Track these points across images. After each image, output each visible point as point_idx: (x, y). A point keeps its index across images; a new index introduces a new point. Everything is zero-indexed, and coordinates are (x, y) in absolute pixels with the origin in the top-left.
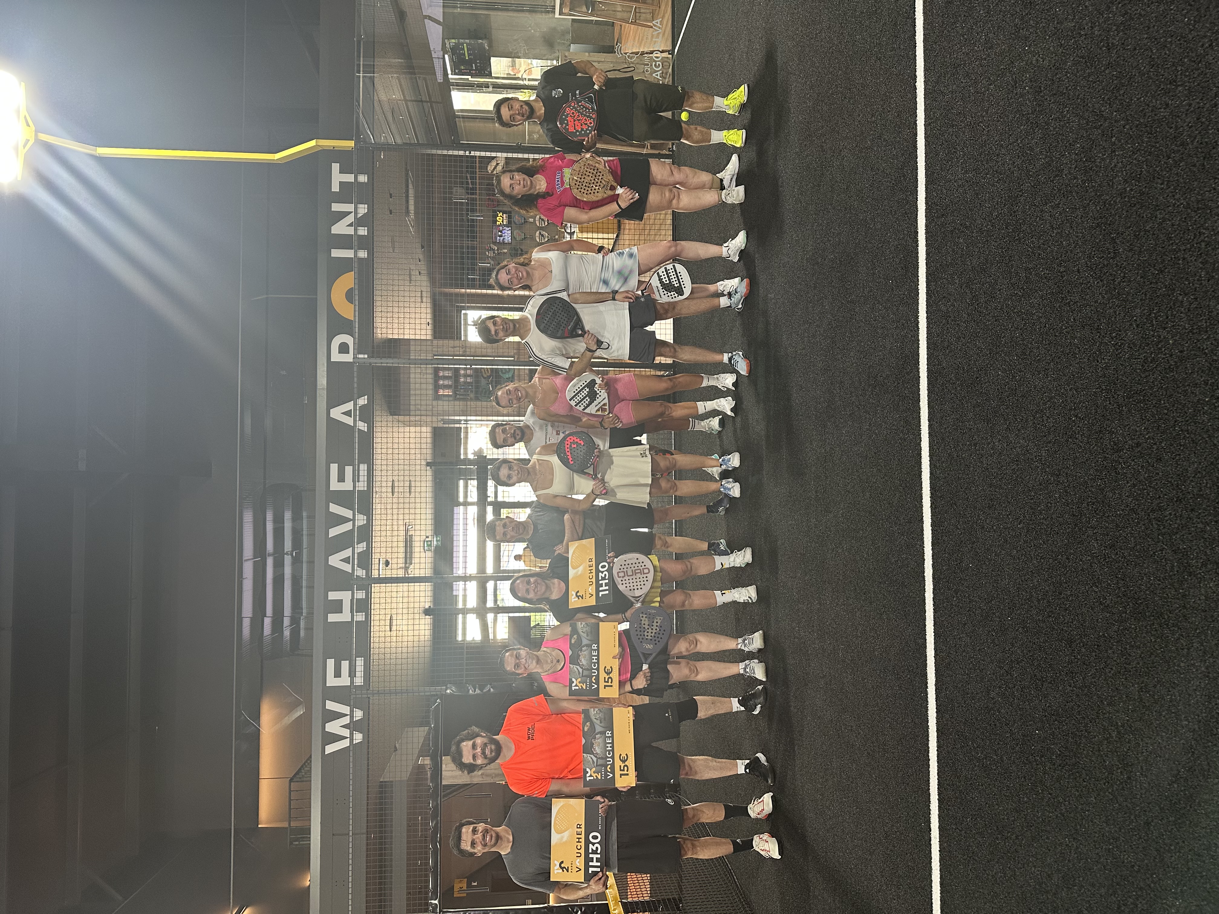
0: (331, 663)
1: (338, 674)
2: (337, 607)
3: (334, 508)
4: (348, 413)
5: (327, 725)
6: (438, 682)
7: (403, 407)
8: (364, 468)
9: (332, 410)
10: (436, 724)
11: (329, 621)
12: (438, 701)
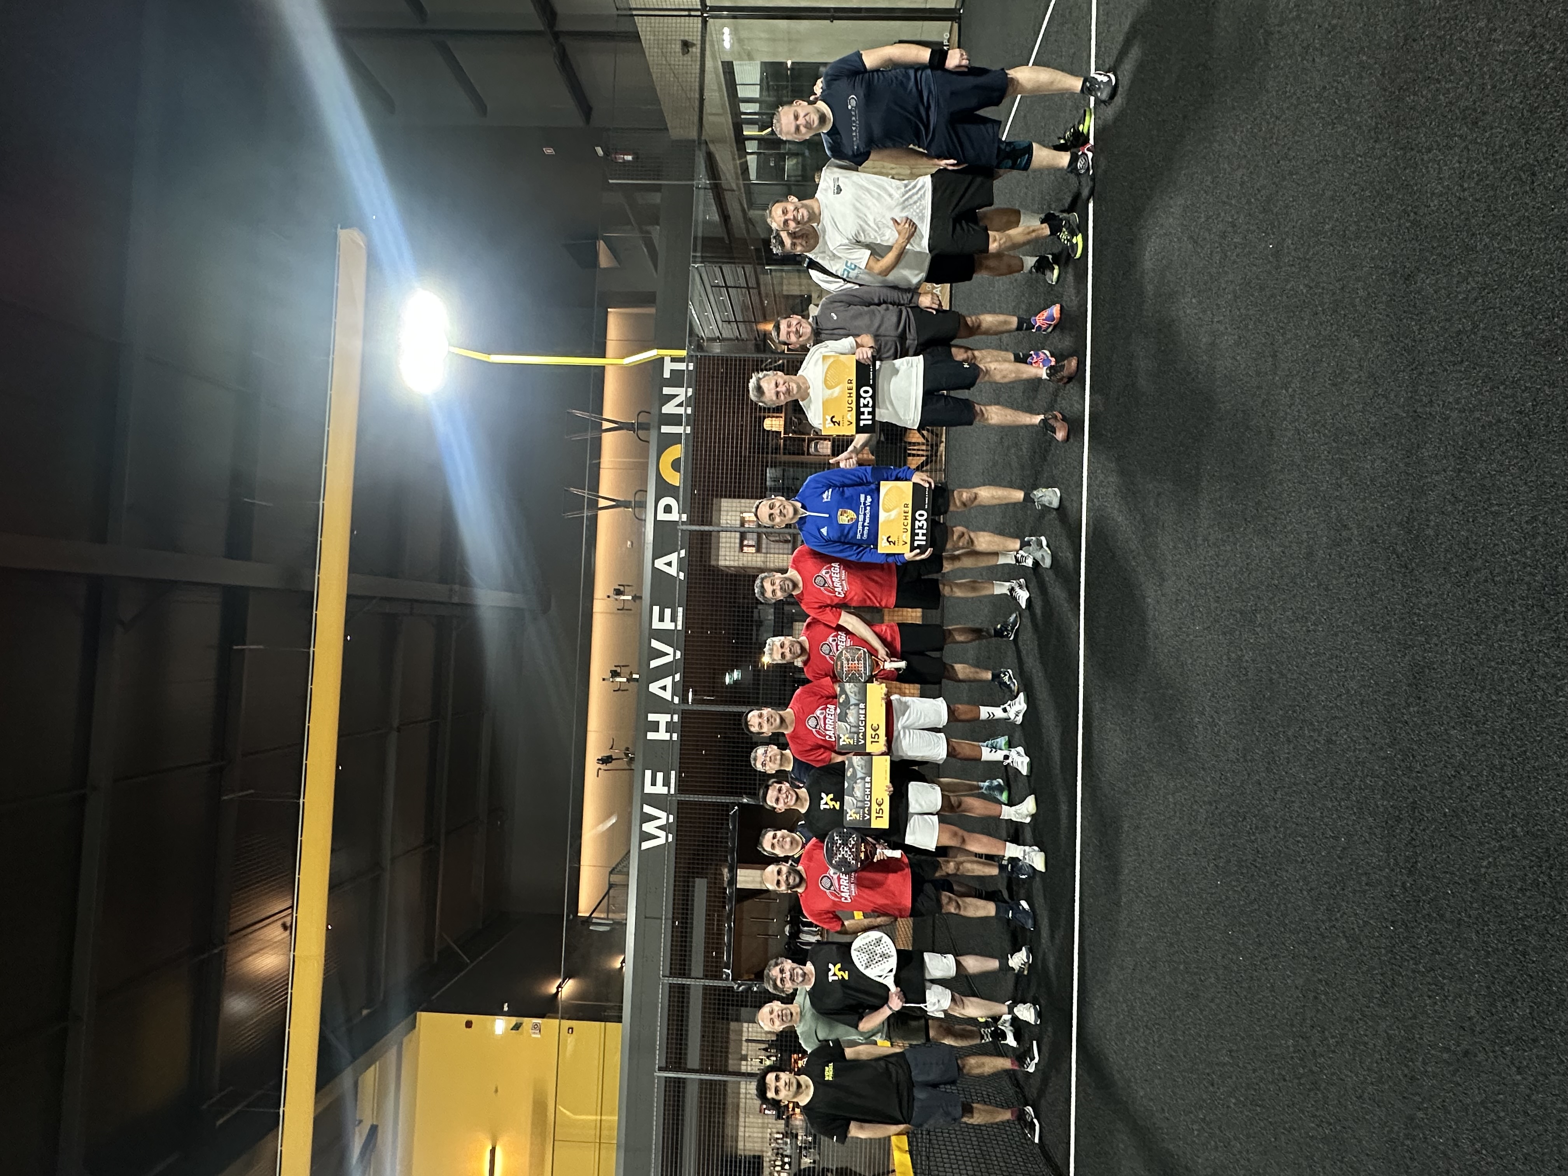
0: (648, 773)
1: (654, 783)
2: (655, 726)
3: (655, 644)
4: (669, 564)
5: (644, 825)
6: (736, 793)
7: (713, 557)
8: (680, 610)
9: (656, 561)
10: (734, 827)
11: (648, 738)
12: (736, 808)
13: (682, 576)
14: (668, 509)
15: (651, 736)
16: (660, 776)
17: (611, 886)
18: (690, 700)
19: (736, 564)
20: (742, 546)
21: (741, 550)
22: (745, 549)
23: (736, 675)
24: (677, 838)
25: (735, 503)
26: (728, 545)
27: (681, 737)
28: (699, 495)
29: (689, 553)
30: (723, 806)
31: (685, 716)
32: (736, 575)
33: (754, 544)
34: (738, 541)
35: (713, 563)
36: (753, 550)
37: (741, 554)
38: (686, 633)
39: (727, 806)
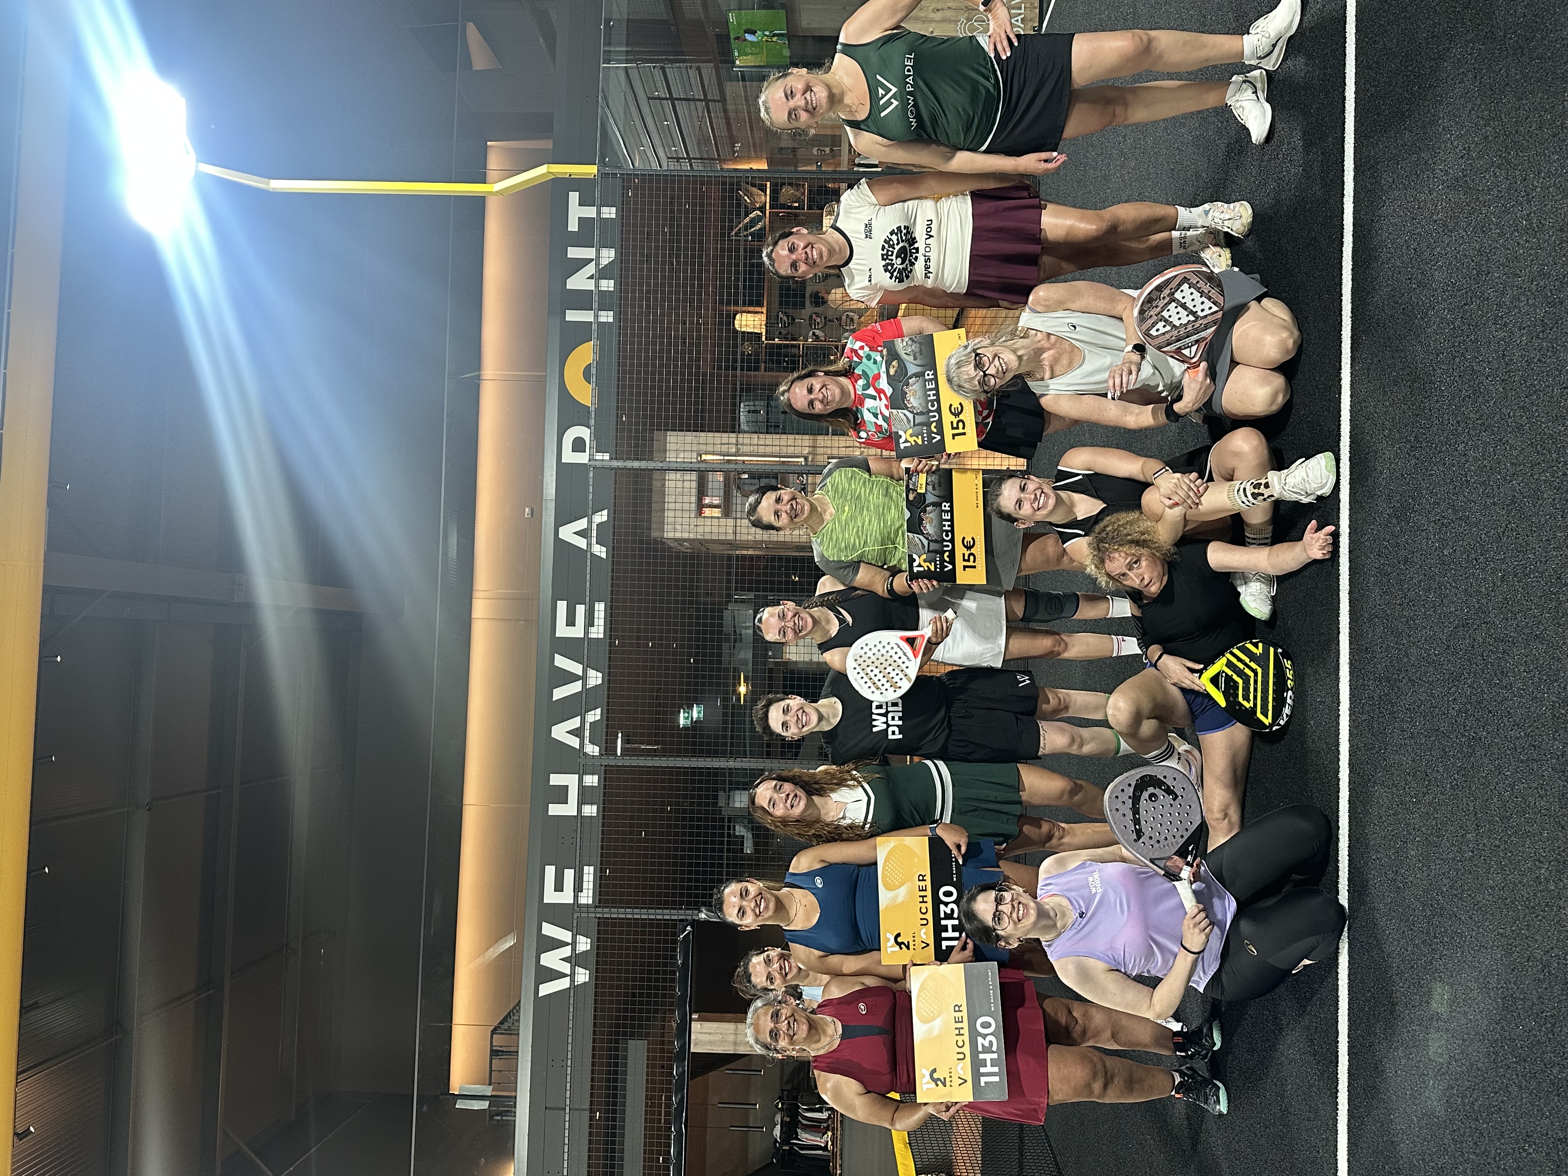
0: (550, 871)
1: (559, 887)
2: (561, 794)
4: (581, 533)
5: (543, 956)
6: (689, 904)
7: (654, 526)
8: (600, 608)
9: (560, 528)
10: (685, 961)
11: (550, 814)
12: (689, 928)
13: (600, 551)
14: (578, 445)
15: (555, 810)
16: (569, 875)
17: (494, 1053)
18: (619, 753)
19: (692, 536)
20: (700, 506)
21: (700, 513)
22: (707, 512)
23: (696, 713)
24: (598, 976)
25: (689, 437)
26: (679, 506)
27: (604, 811)
28: (630, 423)
29: (614, 516)
30: (666, 926)
31: (609, 775)
32: (692, 558)
33: (716, 501)
34: (694, 499)
35: (655, 534)
36: (716, 512)
37: (700, 521)
38: (611, 644)
39: (674, 926)
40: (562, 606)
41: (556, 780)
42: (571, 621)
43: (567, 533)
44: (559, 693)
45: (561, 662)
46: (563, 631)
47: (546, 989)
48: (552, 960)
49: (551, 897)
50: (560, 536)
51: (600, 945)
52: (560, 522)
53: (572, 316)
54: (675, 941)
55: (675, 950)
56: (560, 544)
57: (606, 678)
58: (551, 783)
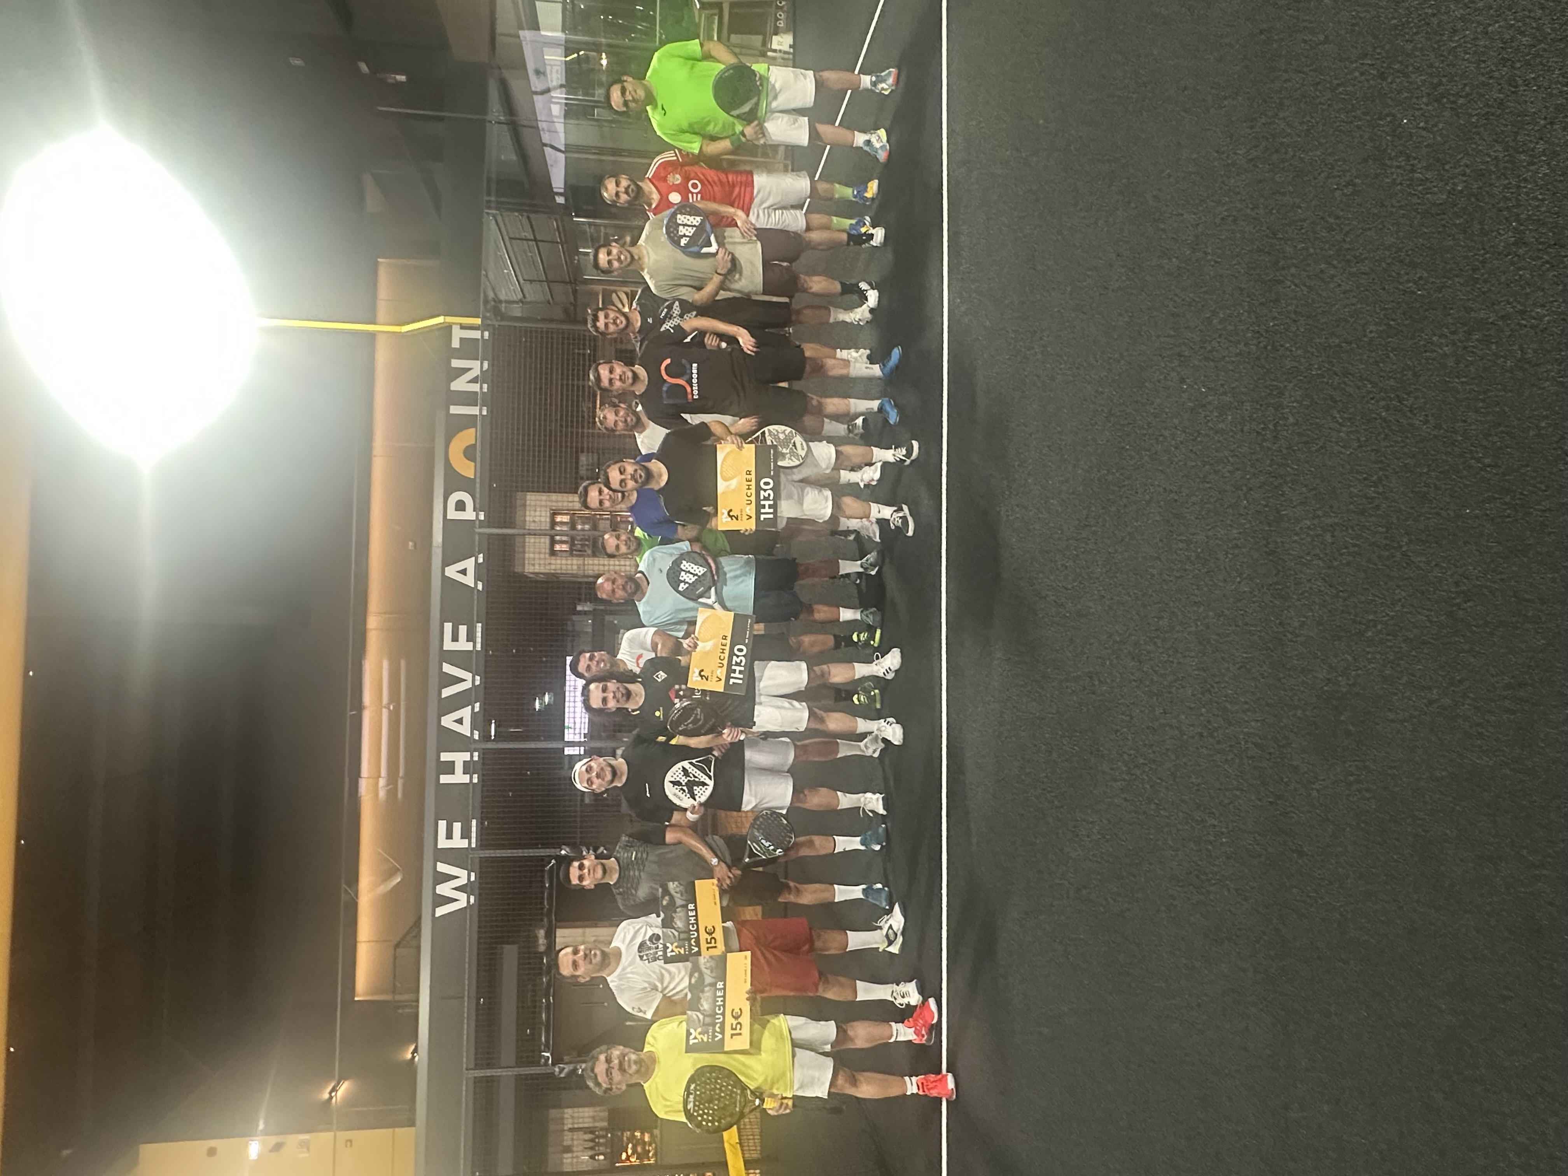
0: (442, 825)
1: (449, 836)
2: (449, 768)
4: (464, 572)
5: (438, 887)
6: (553, 844)
7: (517, 562)
8: (479, 626)
9: (446, 568)
10: (551, 884)
11: (441, 782)
12: (553, 861)
13: (480, 586)
14: (460, 506)
15: (445, 779)
16: (457, 827)
17: (397, 961)
18: (493, 733)
19: (547, 571)
20: (552, 549)
21: (552, 553)
23: (547, 699)
24: (481, 899)
25: (543, 497)
26: (535, 551)
27: (482, 778)
28: (499, 489)
29: (488, 558)
30: (537, 861)
31: (487, 753)
34: (548, 544)
37: (552, 558)
38: (487, 655)
39: (543, 860)
40: (448, 626)
41: (445, 757)
42: (455, 638)
43: (451, 572)
44: (446, 692)
45: (447, 668)
46: (449, 645)
47: (440, 911)
48: (444, 889)
49: (443, 843)
50: (447, 574)
51: (480, 877)
52: (446, 563)
53: (454, 410)
54: (543, 871)
55: (543, 876)
56: (445, 579)
57: (483, 680)
58: (442, 759)
